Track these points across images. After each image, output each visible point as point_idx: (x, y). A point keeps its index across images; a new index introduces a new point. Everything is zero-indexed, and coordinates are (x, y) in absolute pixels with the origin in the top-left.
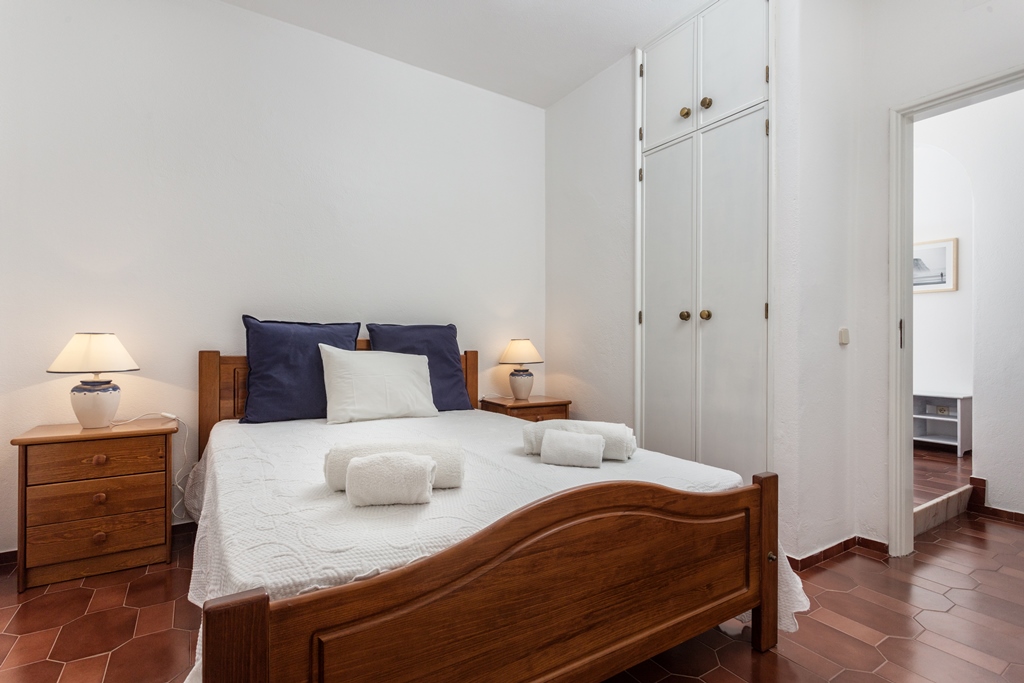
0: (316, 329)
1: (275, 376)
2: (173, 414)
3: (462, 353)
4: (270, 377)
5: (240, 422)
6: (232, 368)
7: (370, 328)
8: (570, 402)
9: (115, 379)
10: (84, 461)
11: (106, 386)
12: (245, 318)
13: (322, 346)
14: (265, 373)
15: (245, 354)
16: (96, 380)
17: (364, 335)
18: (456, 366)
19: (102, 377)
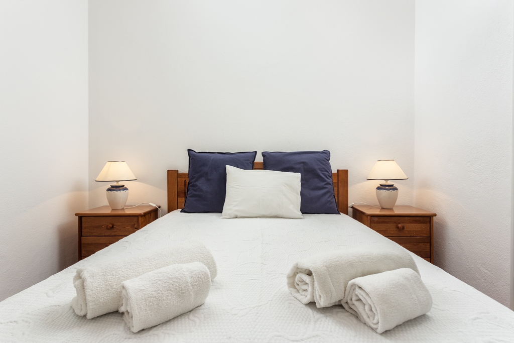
0: (227, 156)
1: (199, 185)
2: (154, 204)
3: (334, 171)
4: (196, 186)
5: (181, 212)
6: (184, 179)
7: (264, 155)
8: (435, 215)
9: (126, 184)
10: (103, 227)
11: (122, 188)
12: (189, 150)
13: (228, 167)
14: (195, 183)
15: (188, 172)
16: (117, 185)
17: (259, 159)
18: (325, 181)
19: (120, 184)
